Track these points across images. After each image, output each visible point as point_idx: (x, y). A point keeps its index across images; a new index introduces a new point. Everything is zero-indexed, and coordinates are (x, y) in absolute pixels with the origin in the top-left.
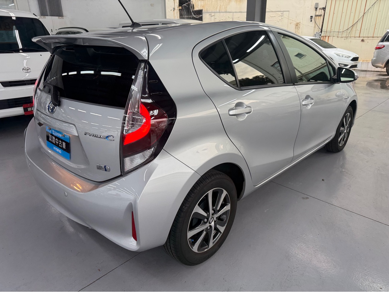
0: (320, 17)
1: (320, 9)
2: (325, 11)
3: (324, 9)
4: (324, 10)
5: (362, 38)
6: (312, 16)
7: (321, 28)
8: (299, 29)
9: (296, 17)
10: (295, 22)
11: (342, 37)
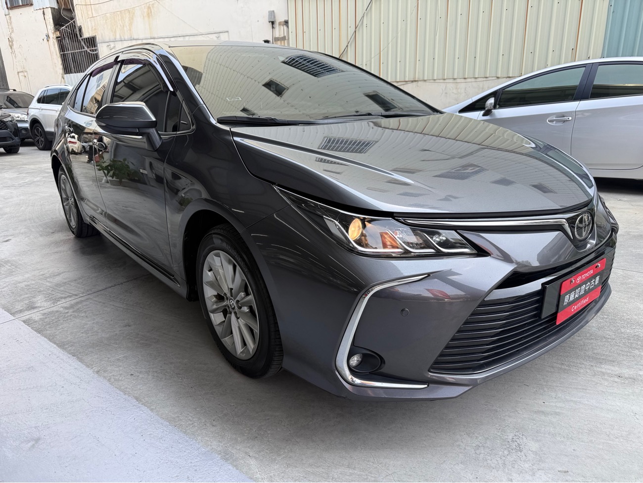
0: (283, 42)
1: (279, 23)
2: (288, 28)
4: (287, 25)
6: (266, 39)
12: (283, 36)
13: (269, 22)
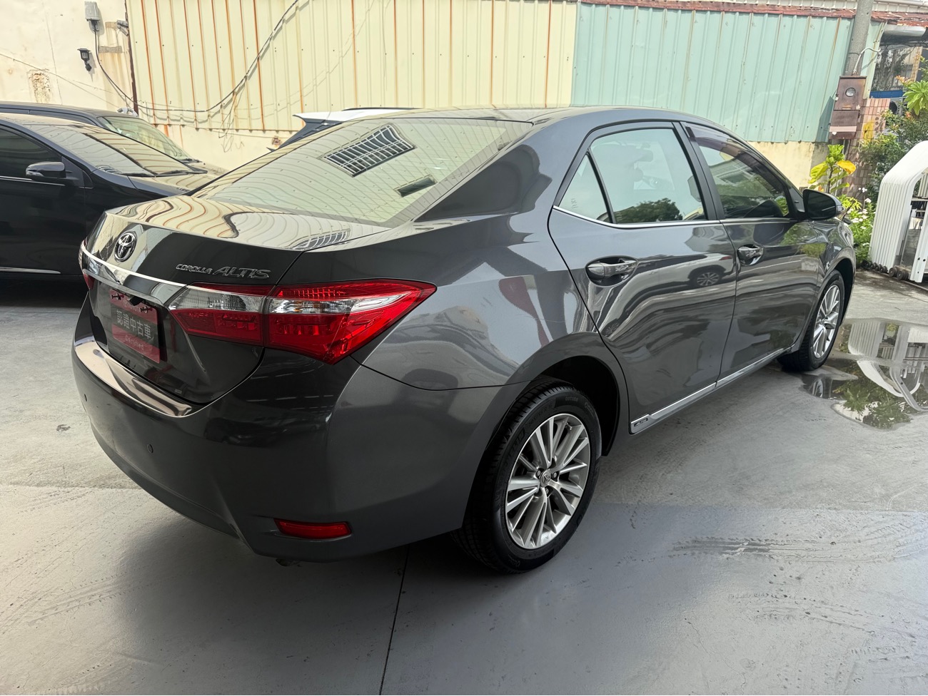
0: (116, 54)
1: (109, 24)
2: (128, 35)
3: (123, 26)
4: (125, 29)
5: (274, 134)
6: (84, 47)
7: (130, 95)
8: (48, 92)
9: (26, 50)
10: (29, 68)
11: (211, 130)
12: (115, 45)
13: (88, 20)
